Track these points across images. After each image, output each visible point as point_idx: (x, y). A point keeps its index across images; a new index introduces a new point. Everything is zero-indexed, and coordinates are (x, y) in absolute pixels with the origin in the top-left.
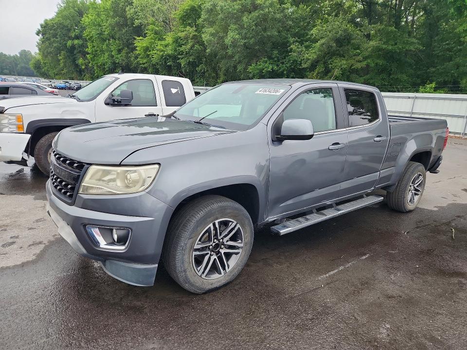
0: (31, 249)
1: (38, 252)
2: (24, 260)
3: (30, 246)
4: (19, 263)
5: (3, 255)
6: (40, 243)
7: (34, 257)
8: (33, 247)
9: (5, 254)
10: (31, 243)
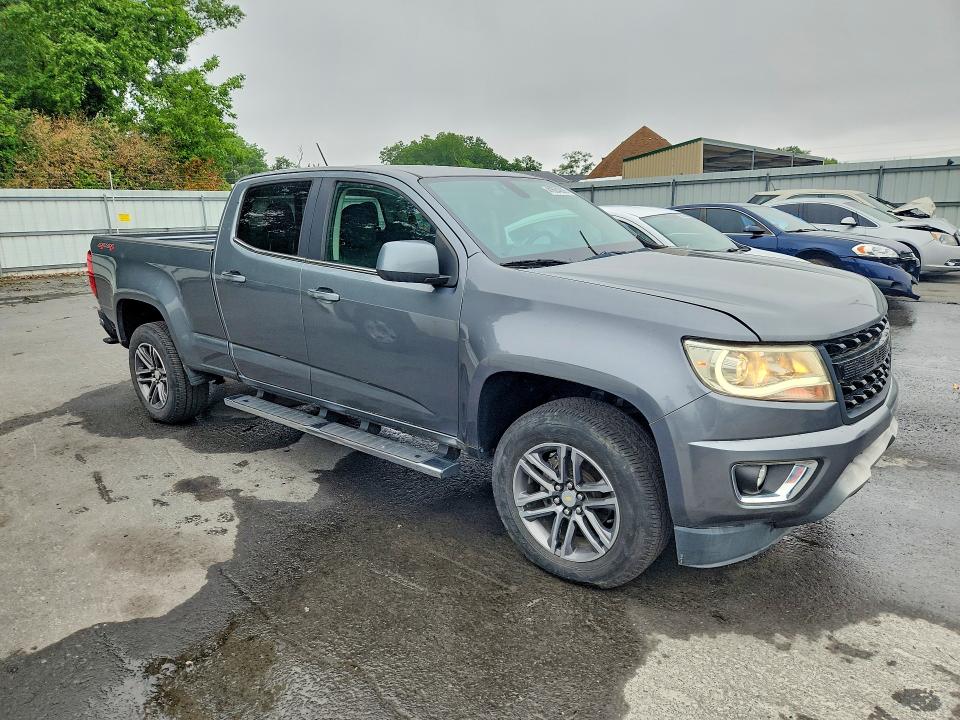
0: (871, 644)
1: (863, 626)
2: (905, 624)
3: (868, 656)
4: (921, 623)
5: (948, 668)
6: (837, 648)
7: (882, 617)
8: (862, 648)
9: (944, 670)
10: (859, 663)
